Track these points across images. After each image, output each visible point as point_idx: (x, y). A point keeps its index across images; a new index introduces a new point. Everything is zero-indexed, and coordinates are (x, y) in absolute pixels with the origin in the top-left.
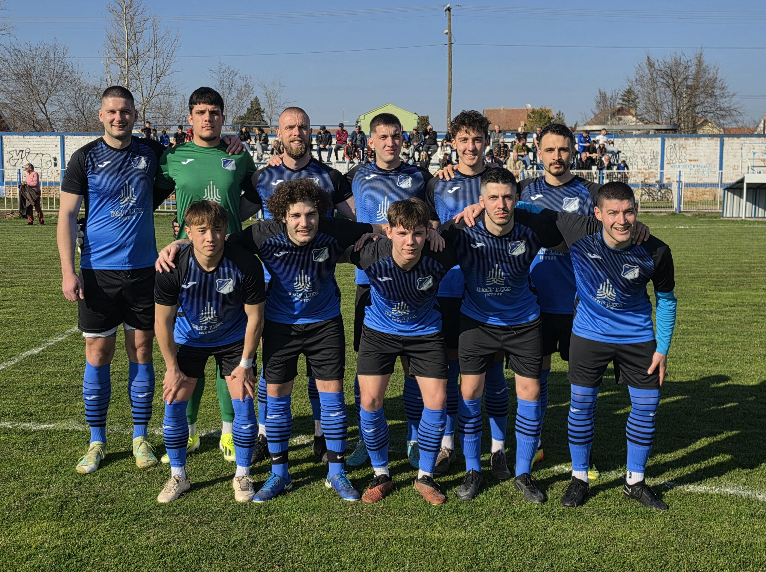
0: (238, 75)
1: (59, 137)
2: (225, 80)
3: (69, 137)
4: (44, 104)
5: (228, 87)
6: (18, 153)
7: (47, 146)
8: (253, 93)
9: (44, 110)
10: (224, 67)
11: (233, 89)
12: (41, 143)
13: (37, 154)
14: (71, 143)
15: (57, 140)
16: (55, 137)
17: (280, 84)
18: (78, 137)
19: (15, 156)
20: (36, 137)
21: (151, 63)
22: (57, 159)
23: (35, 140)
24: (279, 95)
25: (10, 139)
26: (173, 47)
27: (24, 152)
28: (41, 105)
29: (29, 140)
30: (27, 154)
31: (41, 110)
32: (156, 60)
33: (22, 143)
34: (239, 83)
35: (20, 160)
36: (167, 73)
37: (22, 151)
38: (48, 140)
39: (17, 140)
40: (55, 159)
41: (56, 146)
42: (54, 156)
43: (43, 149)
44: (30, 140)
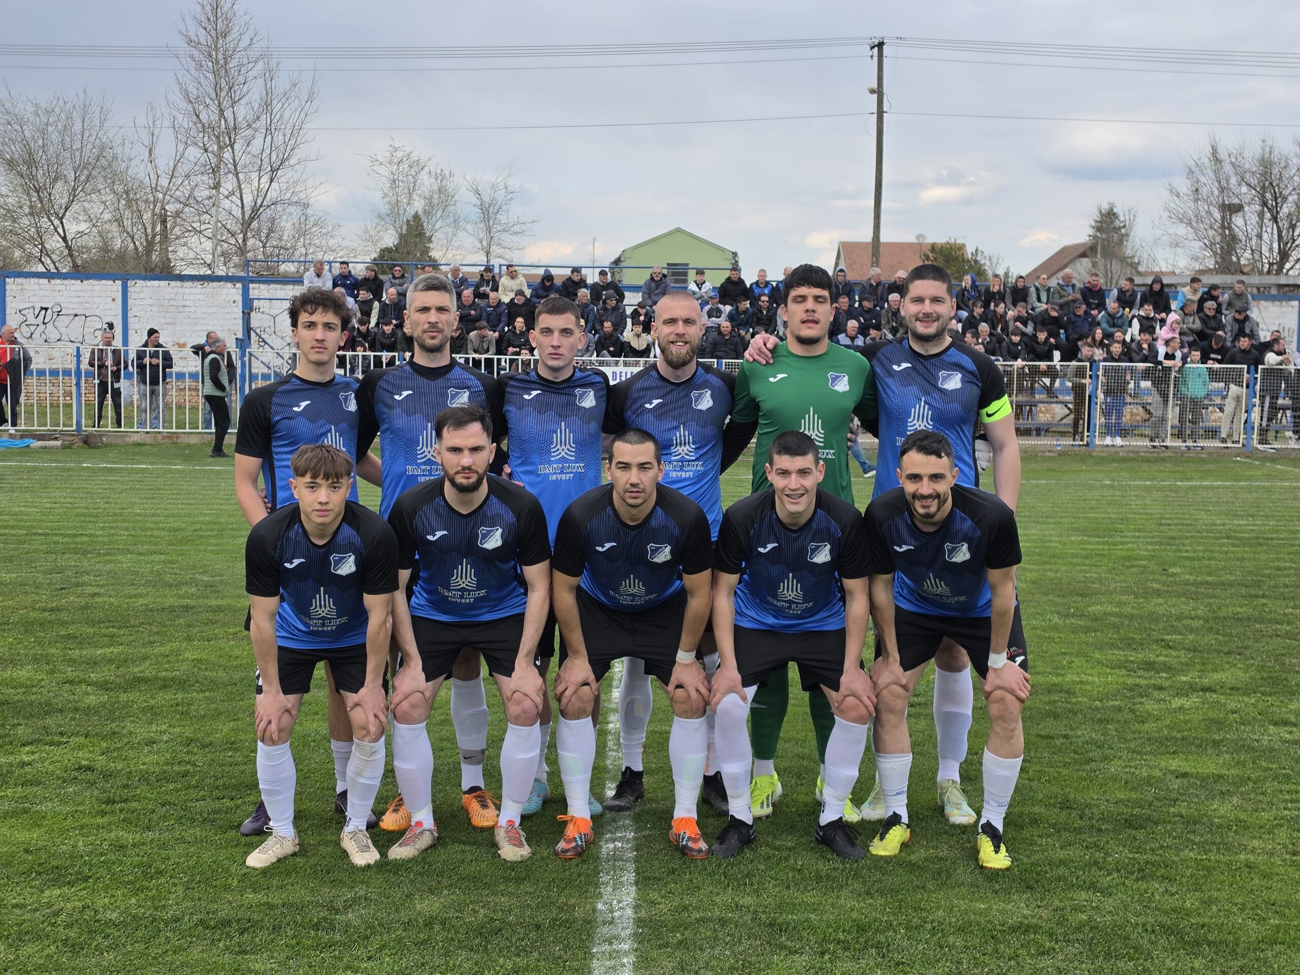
0: (426, 170)
1: (119, 283)
2: (401, 178)
3: (140, 283)
4: (61, 219)
5: (406, 191)
6: (37, 313)
7: (96, 300)
8: (454, 205)
9: (60, 230)
10: (399, 154)
11: (415, 196)
12: (84, 294)
13: (76, 315)
14: (141, 296)
15: (115, 288)
16: (111, 282)
17: (506, 188)
18: (156, 283)
19: (31, 319)
20: (73, 282)
21: (257, 144)
22: (115, 325)
23: (72, 288)
24: (504, 208)
25: (22, 284)
26: (302, 115)
27: (49, 311)
28: (57, 222)
29: (60, 288)
30: (55, 315)
31: (56, 231)
32: (269, 138)
33: (46, 293)
34: (427, 183)
35: (42, 327)
36: (293, 161)
37: (46, 309)
38: (97, 288)
39: (36, 287)
40: (111, 326)
41: (114, 300)
42: (109, 320)
43: (87, 305)
44: (63, 288)
